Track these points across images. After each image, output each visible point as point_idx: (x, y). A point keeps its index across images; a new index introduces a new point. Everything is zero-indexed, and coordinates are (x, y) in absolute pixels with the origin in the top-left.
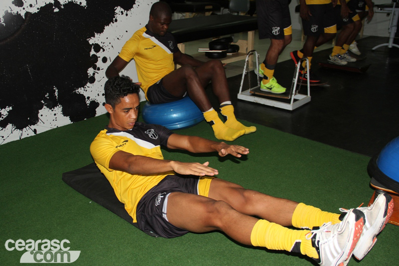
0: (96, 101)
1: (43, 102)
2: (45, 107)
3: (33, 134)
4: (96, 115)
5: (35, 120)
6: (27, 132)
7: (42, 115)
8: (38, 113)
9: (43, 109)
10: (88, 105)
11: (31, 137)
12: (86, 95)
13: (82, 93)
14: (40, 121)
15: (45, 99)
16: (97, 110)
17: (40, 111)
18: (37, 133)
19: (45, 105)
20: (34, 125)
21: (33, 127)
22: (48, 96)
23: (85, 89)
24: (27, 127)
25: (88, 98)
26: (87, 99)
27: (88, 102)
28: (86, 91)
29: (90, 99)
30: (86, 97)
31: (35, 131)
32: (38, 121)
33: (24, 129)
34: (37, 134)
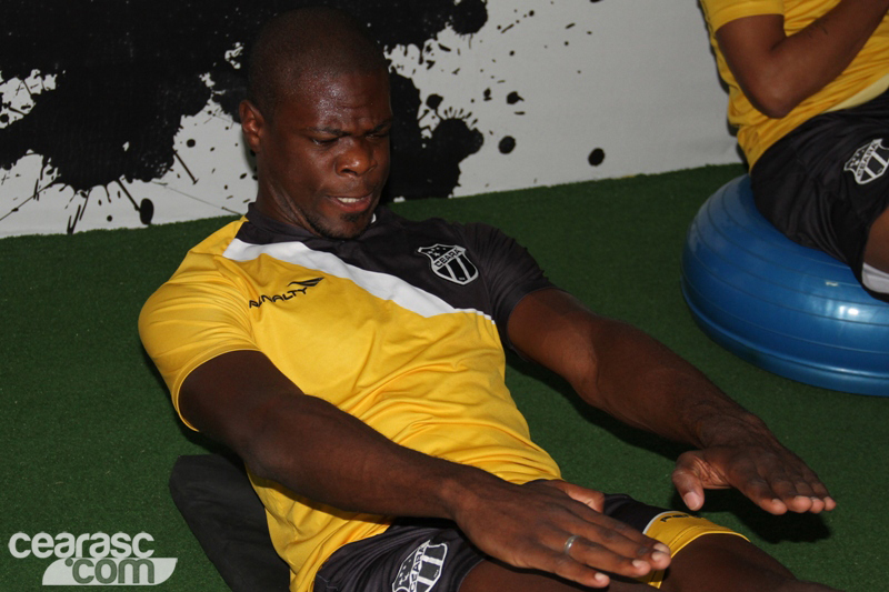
0: (469, 122)
1: (210, 83)
2: (212, 106)
3: (133, 221)
4: (458, 192)
5: (154, 158)
6: (107, 209)
7: (191, 143)
8: (176, 127)
9: (202, 115)
10: (426, 134)
11: (123, 232)
12: (425, 83)
13: (405, 73)
14: (177, 165)
15: (221, 71)
16: (466, 165)
17: (185, 121)
18: (156, 220)
19: (217, 99)
20: (147, 179)
21: (140, 189)
22: (237, 59)
23: (427, 56)
24: (113, 186)
25: (435, 101)
26: (423, 107)
27: (428, 122)
28: (431, 64)
29: (442, 107)
30: (424, 97)
31: (146, 209)
32: (169, 167)
33: (98, 192)
34: (151, 226)
